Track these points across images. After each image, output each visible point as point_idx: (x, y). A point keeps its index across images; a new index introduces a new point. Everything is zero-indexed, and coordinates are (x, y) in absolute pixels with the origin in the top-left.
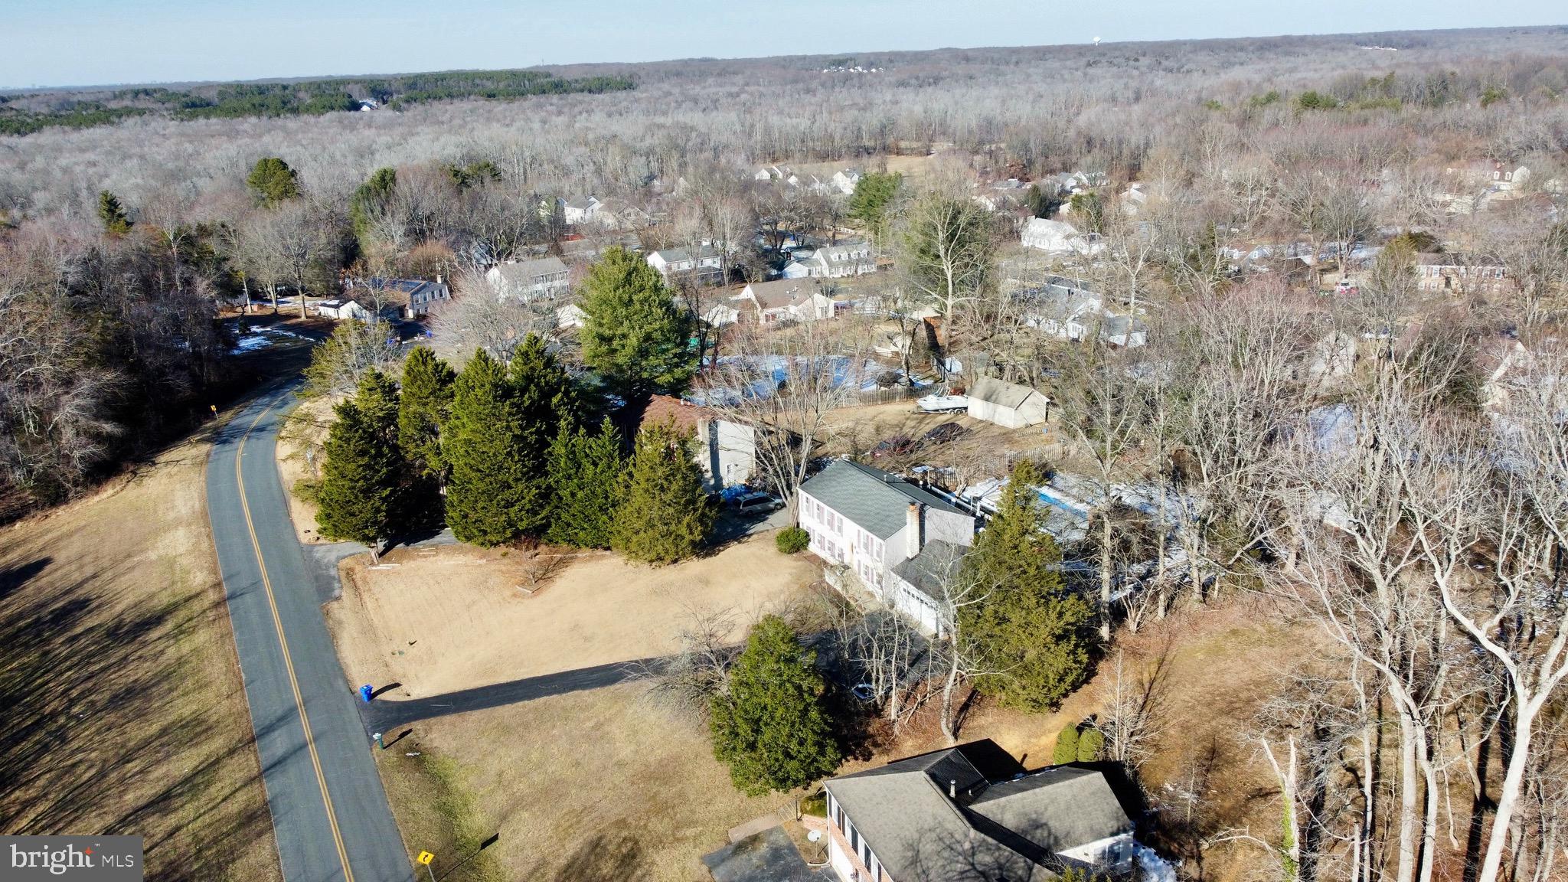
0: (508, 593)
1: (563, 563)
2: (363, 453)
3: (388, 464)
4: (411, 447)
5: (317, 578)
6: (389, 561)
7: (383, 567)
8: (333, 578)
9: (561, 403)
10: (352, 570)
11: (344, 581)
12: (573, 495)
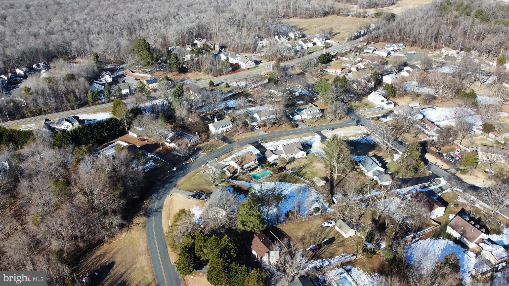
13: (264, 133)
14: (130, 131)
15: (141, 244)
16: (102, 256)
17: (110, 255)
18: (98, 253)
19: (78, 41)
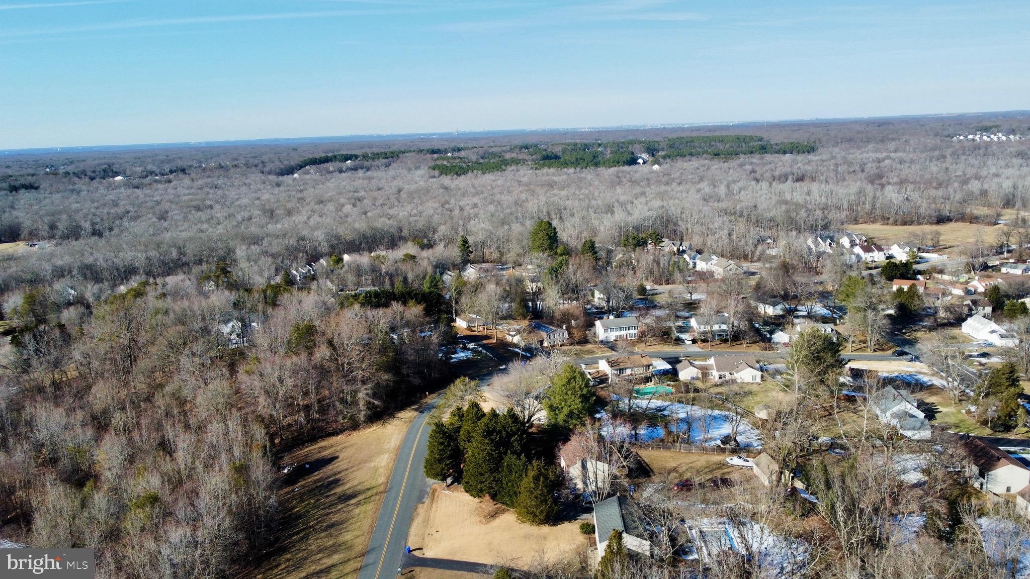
0: (479, 519)
1: (504, 511)
2: (442, 444)
3: (451, 450)
4: (462, 444)
5: (421, 492)
6: (450, 490)
7: (447, 492)
8: (427, 492)
9: (516, 440)
10: (436, 490)
11: (430, 495)
12: (507, 483)
13: (700, 350)
14: (460, 318)
15: (393, 441)
16: (325, 448)
17: (339, 448)
18: (322, 444)
19: (449, 225)
